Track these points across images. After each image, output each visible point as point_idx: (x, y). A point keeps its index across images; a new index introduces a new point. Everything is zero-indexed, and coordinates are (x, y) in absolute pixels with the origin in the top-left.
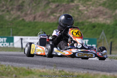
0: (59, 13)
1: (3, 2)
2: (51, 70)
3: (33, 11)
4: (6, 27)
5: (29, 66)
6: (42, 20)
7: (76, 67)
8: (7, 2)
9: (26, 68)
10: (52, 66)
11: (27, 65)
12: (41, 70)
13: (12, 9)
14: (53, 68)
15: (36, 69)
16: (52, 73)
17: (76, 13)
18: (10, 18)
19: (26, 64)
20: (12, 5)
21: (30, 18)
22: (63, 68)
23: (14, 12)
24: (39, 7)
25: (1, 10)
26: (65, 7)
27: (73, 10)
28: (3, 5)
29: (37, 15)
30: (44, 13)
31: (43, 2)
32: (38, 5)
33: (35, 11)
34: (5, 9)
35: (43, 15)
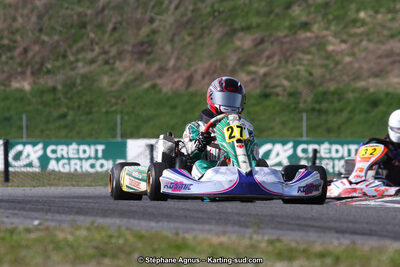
0: (265, 65)
1: (92, 35)
2: (244, 237)
3: (186, 60)
4: (104, 110)
5: (177, 229)
7: (319, 227)
8: (104, 33)
9: (169, 234)
10: (247, 227)
11: (172, 225)
12: (215, 240)
13: (120, 55)
14: (250, 230)
15: (201, 236)
17: (318, 61)
18: (112, 84)
19: (169, 222)
20: (116, 42)
21: (174, 82)
22: (280, 232)
23: (126, 63)
24: (203, 45)
25: (84, 58)
26: (282, 43)
27: (309, 53)
28: (92, 42)
29: (196, 71)
30: (219, 63)
31: (213, 30)
32: (200, 41)
33: (190, 59)
34: (97, 56)
35: (214, 71)
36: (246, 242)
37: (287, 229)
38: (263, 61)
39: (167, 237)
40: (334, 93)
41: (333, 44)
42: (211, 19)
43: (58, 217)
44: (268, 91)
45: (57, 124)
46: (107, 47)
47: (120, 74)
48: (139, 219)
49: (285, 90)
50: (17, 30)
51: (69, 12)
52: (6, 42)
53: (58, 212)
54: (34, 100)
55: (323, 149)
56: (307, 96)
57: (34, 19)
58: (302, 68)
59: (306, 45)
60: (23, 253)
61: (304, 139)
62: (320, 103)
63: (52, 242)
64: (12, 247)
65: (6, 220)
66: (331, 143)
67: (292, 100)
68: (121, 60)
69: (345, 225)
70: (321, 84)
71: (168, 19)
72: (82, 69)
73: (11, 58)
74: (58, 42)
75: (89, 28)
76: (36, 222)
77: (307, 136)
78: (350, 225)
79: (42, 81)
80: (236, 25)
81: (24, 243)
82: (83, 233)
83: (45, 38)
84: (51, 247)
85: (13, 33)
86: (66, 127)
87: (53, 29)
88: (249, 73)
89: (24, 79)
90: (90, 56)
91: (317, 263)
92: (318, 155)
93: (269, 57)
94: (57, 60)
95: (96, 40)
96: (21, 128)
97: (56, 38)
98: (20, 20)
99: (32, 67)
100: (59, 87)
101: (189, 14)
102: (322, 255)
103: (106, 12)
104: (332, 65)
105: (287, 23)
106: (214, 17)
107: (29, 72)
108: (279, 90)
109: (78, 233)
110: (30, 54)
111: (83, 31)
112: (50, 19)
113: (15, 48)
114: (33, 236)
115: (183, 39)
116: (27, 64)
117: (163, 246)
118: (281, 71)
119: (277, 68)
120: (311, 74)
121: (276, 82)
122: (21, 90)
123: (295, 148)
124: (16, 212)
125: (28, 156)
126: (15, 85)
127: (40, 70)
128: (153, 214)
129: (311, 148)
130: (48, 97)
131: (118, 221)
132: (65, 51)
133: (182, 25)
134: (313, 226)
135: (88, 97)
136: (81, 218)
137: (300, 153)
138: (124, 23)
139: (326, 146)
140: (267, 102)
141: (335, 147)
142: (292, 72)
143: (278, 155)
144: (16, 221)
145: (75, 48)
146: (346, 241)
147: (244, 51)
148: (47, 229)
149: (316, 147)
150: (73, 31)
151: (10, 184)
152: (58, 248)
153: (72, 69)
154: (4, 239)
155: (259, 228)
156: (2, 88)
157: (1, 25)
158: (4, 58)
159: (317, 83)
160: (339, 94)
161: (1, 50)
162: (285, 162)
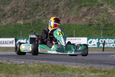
0: (90, 16)
1: (40, 8)
2: (82, 66)
3: (67, 15)
5: (63, 64)
6: (75, 23)
7: (104, 63)
8: (44, 7)
9: (61, 65)
10: (84, 63)
11: (62, 63)
12: (74, 67)
13: (48, 13)
14: (84, 64)
15: (70, 66)
16: (83, 69)
18: (46, 22)
19: (61, 62)
20: (48, 9)
21: (64, 21)
22: (93, 65)
24: (72, 11)
25: (38, 15)
26: (95, 10)
27: (103, 13)
28: (40, 10)
29: (70, 18)
30: (77, 16)
31: (75, 6)
32: (71, 9)
33: (69, 15)
34: (42, 14)
35: (76, 18)
36: (83, 67)
37: (95, 64)
38: (89, 15)
40: (110, 24)
41: (110, 10)
42: (74, 3)
43: (29, 60)
44: (91, 24)
46: (45, 11)
47: (48, 19)
48: (53, 61)
49: (96, 23)
50: (19, 7)
51: (34, 1)
52: (16, 10)
53: (29, 59)
54: (24, 27)
55: (107, 41)
56: (102, 25)
57: (24, 3)
58: (101, 17)
59: (102, 10)
60: (19, 71)
61: (101, 37)
62: (106, 27)
63: (27, 68)
64: (16, 69)
65: (14, 61)
66: (109, 39)
67: (98, 26)
68: (49, 15)
69: (112, 63)
70: (106, 22)
71: (62, 3)
72: (38, 17)
73: (17, 15)
75: (39, 6)
76: (23, 62)
78: (113, 63)
79: (26, 21)
80: (82, 5)
81: (19, 68)
82: (36, 65)
83: (27, 9)
84: (27, 69)
85: (18, 7)
87: (29, 6)
88: (86, 18)
89: (21, 21)
90: (40, 14)
91: (103, 74)
92: (105, 42)
93: (91, 14)
94: (30, 15)
95: (42, 9)
96: (20, 35)
97: (30, 9)
98: (20, 4)
100: (31, 23)
101: (68, 2)
102: (105, 71)
103: (45, 1)
104: (109, 16)
105: (97, 4)
106: (76, 2)
107: (22, 19)
108: (94, 23)
110: (23, 13)
112: (28, 3)
114: (22, 66)
115: (66, 9)
116: (22, 16)
117: (59, 69)
118: (95, 18)
119: (94, 17)
120: (103, 19)
121: (93, 21)
122: (20, 24)
123: (99, 40)
124: (17, 59)
126: (18, 22)
127: (25, 18)
128: (57, 60)
129: (103, 40)
130: (28, 26)
131: (46, 62)
132: (33, 12)
133: (66, 5)
134: (102, 63)
135: (39, 26)
136: (36, 61)
137: (100, 42)
138: (50, 5)
139: (108, 39)
140: (91, 27)
141: (110, 40)
142: (98, 18)
144: (17, 61)
145: (35, 12)
146: (112, 67)
147: (84, 12)
148: (26, 64)
149: (105, 40)
150: (35, 7)
153: (35, 18)
154: (14, 67)
155: (87, 63)
156: (15, 23)
157: (14, 5)
158: (15, 14)
159: (105, 21)
160: (111, 25)
161: (14, 12)
162: (96, 44)
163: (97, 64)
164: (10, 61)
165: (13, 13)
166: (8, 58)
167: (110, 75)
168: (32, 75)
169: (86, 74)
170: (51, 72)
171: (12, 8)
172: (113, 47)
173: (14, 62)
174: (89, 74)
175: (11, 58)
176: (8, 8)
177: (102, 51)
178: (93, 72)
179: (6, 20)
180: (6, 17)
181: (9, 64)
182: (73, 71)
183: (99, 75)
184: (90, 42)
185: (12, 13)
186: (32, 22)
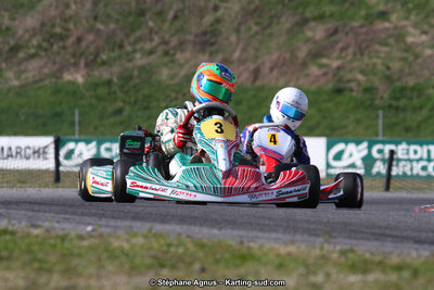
0: (338, 58)
1: (151, 24)
2: (314, 247)
3: (252, 52)
4: (163, 105)
5: (242, 237)
6: (282, 82)
7: (397, 236)
8: (164, 21)
9: (233, 243)
10: (318, 236)
11: (236, 233)
12: (283, 250)
13: (181, 45)
14: (320, 240)
15: (268, 246)
16: (316, 258)
17: (397, 53)
18: (172, 77)
19: (232, 229)
20: (177, 31)
21: (239, 75)
22: (354, 242)
23: (188, 54)
24: (271, 35)
25: (142, 49)
26: (357, 34)
27: (386, 45)
28: (151, 31)
29: (263, 63)
30: (288, 55)
31: (283, 19)
32: (268, 31)
33: (257, 50)
34: (156, 47)
35: (283, 64)
36: (317, 252)
37: (362, 238)
38: (335, 55)
39: (230, 246)
40: (413, 89)
41: (414, 36)
42: (280, 7)
43: (112, 222)
44: (341, 85)
45: (112, 120)
46: (167, 36)
47: (181, 66)
48: (201, 225)
49: (359, 84)
50: (70, 18)
52: (58, 30)
53: (113, 217)
54: (87, 94)
55: (401, 150)
56: (384, 93)
57: (88, 5)
58: (379, 61)
59: (383, 36)
60: (75, 262)
61: (380, 138)
62: (397, 99)
63: (106, 250)
64: (63, 255)
65: (57, 225)
66: (409, 143)
67: (367, 96)
68: (182, 51)
69: (424, 235)
70: (399, 79)
71: (234, 7)
72: (139, 59)
73: (64, 48)
74: (114, 31)
75: (148, 15)
76: (89, 228)
77: (383, 135)
78: (430, 234)
79: (96, 73)
80: (308, 14)
81: (76, 251)
82: (140, 240)
83: (100, 26)
84: (105, 255)
85: (66, 21)
86: (121, 123)
87: (109, 16)
89: (77, 71)
91: (393, 277)
92: (395, 156)
93: (343, 49)
94: (113, 50)
95: (156, 29)
96: (73, 124)
97: (112, 26)
98: (73, 7)
99: (86, 58)
100: (115, 80)
101: (257, 2)
102: (399, 268)
104: (411, 59)
105: (363, 13)
106: (284, 5)
107: (82, 63)
108: (353, 85)
109: (134, 240)
110: (84, 44)
111: (142, 19)
112: (106, 6)
113: (67, 37)
114: (86, 243)
115: (249, 29)
116: (82, 54)
117: (227, 255)
118: (355, 64)
119: (351, 61)
120: (388, 68)
121: (349, 76)
122: (73, 83)
123: (370, 148)
124: (67, 216)
125: (81, 154)
126: (67, 77)
127: (94, 61)
128: (216, 220)
129: (388, 148)
130: (102, 91)
131: (178, 228)
132: (122, 41)
133: (250, 13)
134: (389, 236)
135: (146, 91)
136: (138, 224)
137: (375, 154)
138: (186, 12)
139: (403, 146)
140: (340, 98)
141: (413, 148)
142: (367, 65)
143: (351, 155)
144: (67, 226)
145: (132, 38)
146: (425, 252)
147: (316, 42)
148: (101, 236)
149: (393, 147)
150: (131, 19)
151: (60, 185)
152: (113, 256)
153: (130, 61)
154: (54, 246)
155: (331, 237)
156: (54, 80)
157: (53, 12)
158: (55, 47)
159: (395, 77)
160: (418, 90)
161: (51, 38)
162: (359, 163)
163: (367, 239)
164: (40, 223)
165: (48, 41)
166: (30, 213)
167: (421, 281)
168: (123, 279)
169: (328, 275)
170: (197, 266)
171: (43, 24)
172: (423, 173)
173: (54, 228)
174: (342, 276)
175: (45, 212)
176: (31, 21)
177: (382, 189)
178: (353, 268)
179: (22, 67)
180: (21, 55)
181: (37, 236)
182: (280, 266)
183: (376, 281)
184: (338, 157)
185: (44, 40)
186: (121, 77)
